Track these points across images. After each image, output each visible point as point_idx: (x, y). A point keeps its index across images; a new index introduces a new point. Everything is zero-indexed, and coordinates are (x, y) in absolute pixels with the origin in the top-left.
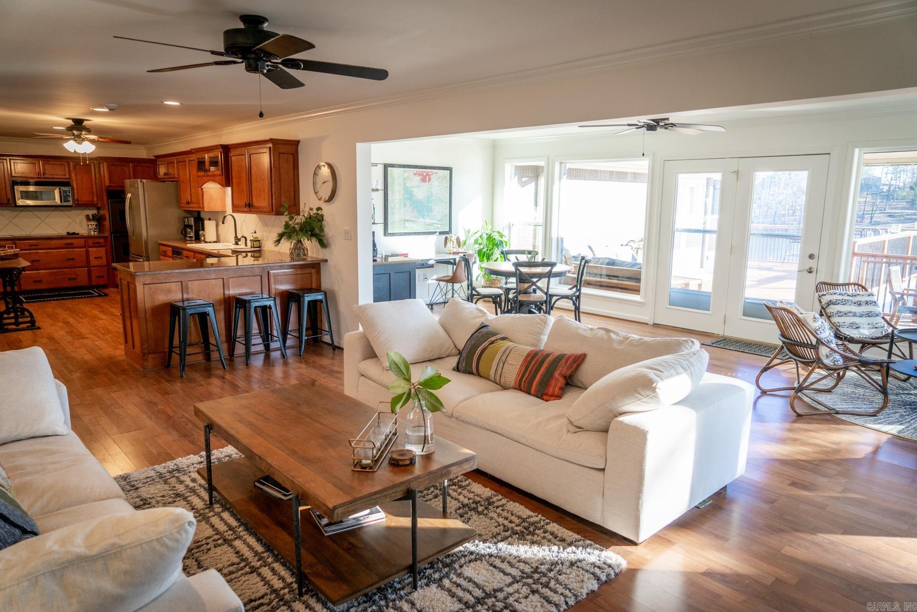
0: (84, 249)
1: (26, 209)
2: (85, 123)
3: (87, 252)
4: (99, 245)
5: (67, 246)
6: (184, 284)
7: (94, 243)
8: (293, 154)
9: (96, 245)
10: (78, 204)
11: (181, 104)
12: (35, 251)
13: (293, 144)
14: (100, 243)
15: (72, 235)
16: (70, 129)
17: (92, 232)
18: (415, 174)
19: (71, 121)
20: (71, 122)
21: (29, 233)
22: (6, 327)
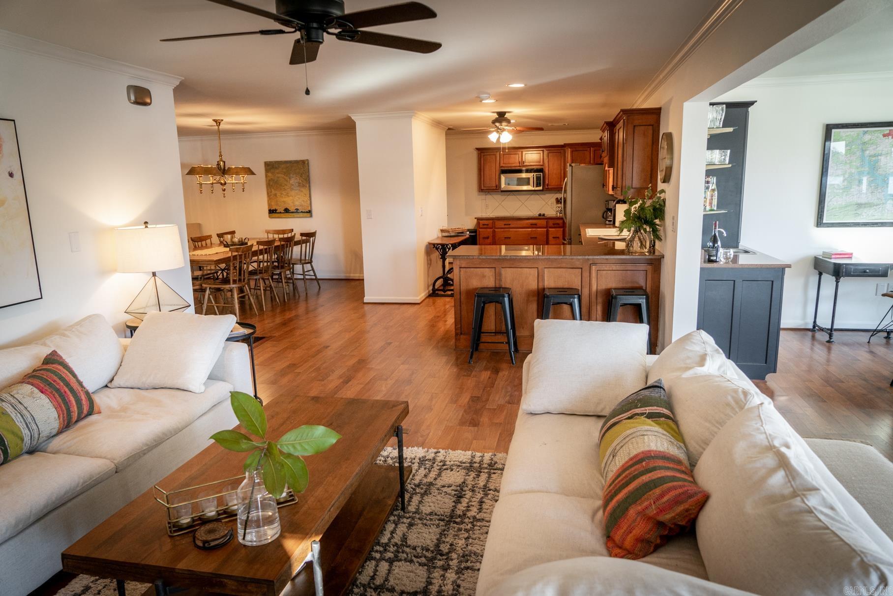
0: (546, 229)
1: (511, 193)
2: (507, 115)
3: (547, 231)
4: (558, 226)
5: (533, 226)
6: (497, 270)
7: (554, 224)
8: (652, 125)
9: (555, 226)
10: (548, 188)
11: (525, 85)
12: (508, 230)
13: (653, 113)
14: (558, 224)
15: (541, 217)
16: (494, 122)
17: (559, 214)
18: (884, 136)
19: (496, 114)
20: (496, 116)
21: (512, 214)
22: (436, 292)
